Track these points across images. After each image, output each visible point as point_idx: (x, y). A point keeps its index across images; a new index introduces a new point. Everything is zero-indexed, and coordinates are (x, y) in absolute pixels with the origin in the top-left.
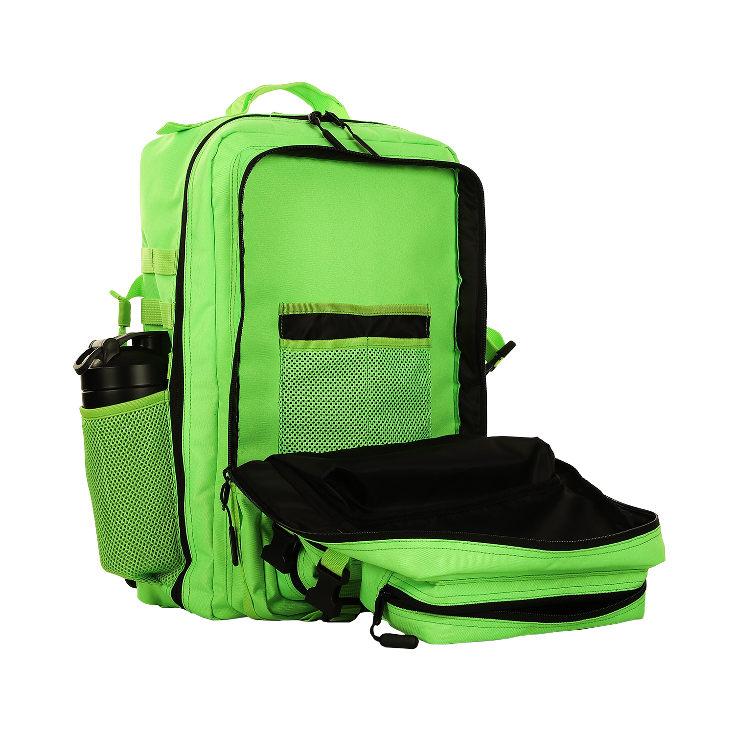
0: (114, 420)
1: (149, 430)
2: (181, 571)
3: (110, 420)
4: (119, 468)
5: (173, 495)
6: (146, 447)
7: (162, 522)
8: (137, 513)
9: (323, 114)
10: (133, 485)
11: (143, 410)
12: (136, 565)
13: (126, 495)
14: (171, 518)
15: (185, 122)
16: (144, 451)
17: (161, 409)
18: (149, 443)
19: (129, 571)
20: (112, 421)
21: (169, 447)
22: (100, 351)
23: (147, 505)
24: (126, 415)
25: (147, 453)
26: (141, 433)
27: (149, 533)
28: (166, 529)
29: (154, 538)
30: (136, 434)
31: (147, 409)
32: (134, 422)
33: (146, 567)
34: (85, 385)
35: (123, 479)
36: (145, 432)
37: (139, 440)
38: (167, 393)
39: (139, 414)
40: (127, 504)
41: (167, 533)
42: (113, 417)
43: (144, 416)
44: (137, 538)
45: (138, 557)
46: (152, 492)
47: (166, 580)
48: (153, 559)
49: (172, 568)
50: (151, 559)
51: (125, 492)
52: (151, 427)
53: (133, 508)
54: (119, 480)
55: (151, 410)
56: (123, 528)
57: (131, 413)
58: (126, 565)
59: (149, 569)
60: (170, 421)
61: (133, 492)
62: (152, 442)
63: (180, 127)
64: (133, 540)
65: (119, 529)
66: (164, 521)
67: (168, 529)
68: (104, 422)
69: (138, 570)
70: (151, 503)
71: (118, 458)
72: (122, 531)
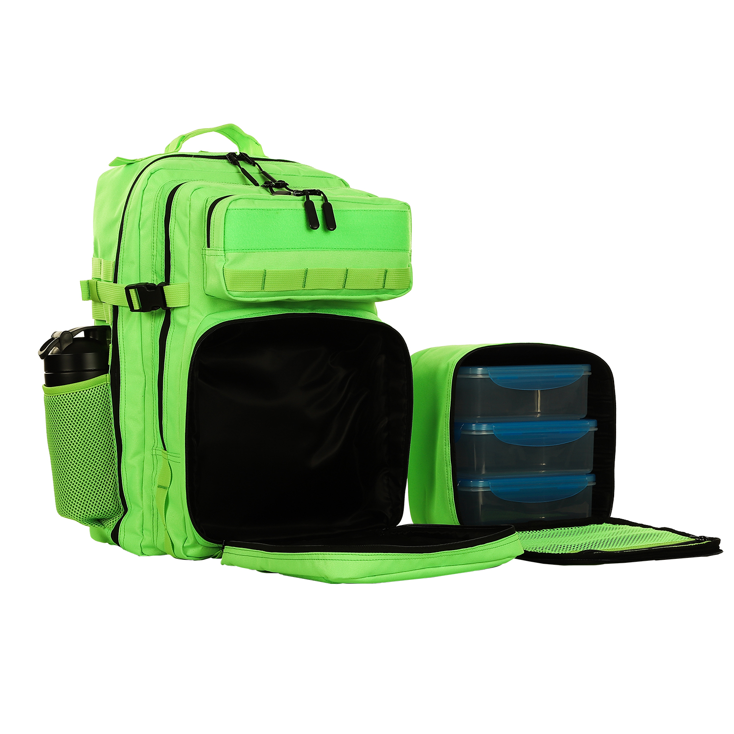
0: (67, 396)
1: (95, 406)
2: (120, 517)
3: (63, 397)
4: (71, 435)
5: (114, 457)
6: (92, 419)
7: (104, 479)
8: (84, 471)
9: (238, 154)
10: (81, 449)
11: (90, 390)
12: (83, 512)
13: (75, 456)
14: (112, 476)
15: (131, 157)
16: (90, 422)
17: (104, 389)
18: (95, 415)
19: (77, 516)
20: (65, 397)
21: (110, 419)
22: (58, 341)
23: (92, 465)
24: (76, 393)
25: (93, 424)
26: (88, 408)
27: (93, 487)
28: (107, 485)
29: (98, 491)
30: (84, 409)
31: (93, 389)
32: (82, 399)
33: (91, 514)
34: (47, 368)
35: (73, 444)
36: (91, 407)
37: (87, 413)
38: (108, 376)
39: (87, 393)
40: (76, 463)
41: (108, 488)
42: (67, 395)
43: (91, 394)
44: (84, 491)
45: (85, 506)
46: (96, 454)
47: (108, 524)
48: (96, 508)
49: (112, 515)
50: (95, 508)
51: (75, 454)
52: (96, 403)
53: (81, 467)
54: (70, 445)
55: (96, 389)
56: (73, 482)
57: (80, 392)
58: (75, 512)
59: (93, 515)
60: (111, 399)
61: (81, 455)
62: (96, 415)
63: (126, 161)
64: (81, 492)
65: (70, 483)
66: (106, 478)
67: (109, 485)
68: (59, 398)
69: (85, 516)
70: (96, 464)
71: (69, 427)
72: (72, 485)
